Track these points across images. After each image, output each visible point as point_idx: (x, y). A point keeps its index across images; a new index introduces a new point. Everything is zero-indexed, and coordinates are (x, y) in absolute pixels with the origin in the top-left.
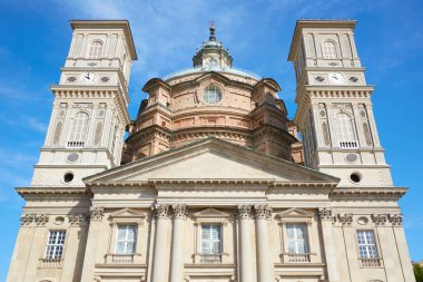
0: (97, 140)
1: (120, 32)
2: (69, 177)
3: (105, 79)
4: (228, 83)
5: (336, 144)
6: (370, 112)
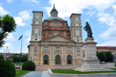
0: (40, 33)
1: (42, 14)
2: (36, 39)
3: (40, 23)
4: (59, 21)
5: (76, 35)
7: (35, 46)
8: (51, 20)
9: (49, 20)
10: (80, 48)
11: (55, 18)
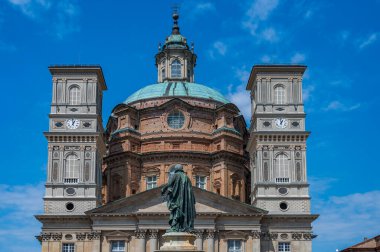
0: (87, 178)
1: (94, 77)
2: (70, 207)
3: (87, 125)
5: (273, 180)
6: (304, 154)
7: (64, 240)
8: (150, 104)
9: (138, 106)
10: (296, 243)
11: (171, 94)
